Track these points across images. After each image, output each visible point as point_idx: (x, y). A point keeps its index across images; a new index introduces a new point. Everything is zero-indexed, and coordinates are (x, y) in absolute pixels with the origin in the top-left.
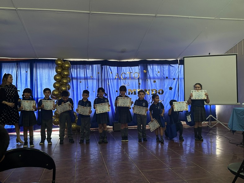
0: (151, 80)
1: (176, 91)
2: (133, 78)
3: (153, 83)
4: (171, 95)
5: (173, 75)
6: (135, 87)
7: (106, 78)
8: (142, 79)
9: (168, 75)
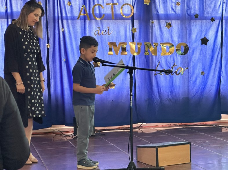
0: (161, 21)
1: (216, 46)
2: (118, 17)
3: (165, 29)
4: (204, 56)
5: (210, 10)
6: (123, 38)
7: (56, 15)
8: (139, 19)
9: (199, 9)
